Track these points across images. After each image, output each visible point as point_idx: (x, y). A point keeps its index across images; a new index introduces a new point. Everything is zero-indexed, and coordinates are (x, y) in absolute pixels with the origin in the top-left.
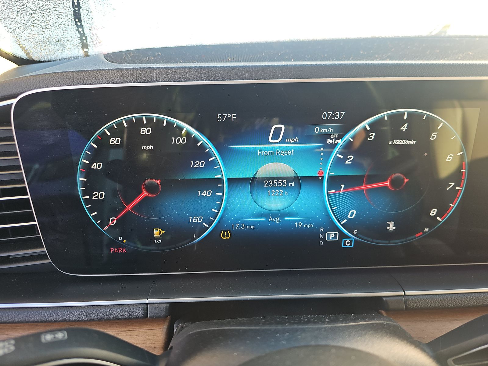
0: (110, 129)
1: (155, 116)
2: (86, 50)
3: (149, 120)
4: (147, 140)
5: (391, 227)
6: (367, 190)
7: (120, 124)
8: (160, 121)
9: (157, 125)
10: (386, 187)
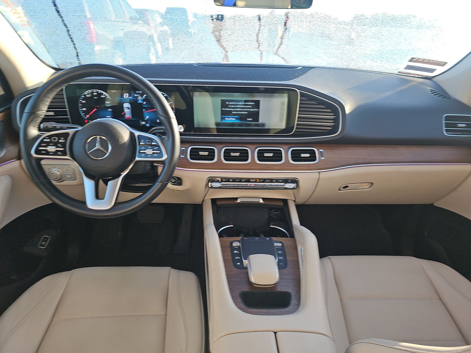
1: (97, 90)
4: (95, 96)
5: (158, 121)
8: (99, 91)
9: (97, 93)
10: (155, 110)
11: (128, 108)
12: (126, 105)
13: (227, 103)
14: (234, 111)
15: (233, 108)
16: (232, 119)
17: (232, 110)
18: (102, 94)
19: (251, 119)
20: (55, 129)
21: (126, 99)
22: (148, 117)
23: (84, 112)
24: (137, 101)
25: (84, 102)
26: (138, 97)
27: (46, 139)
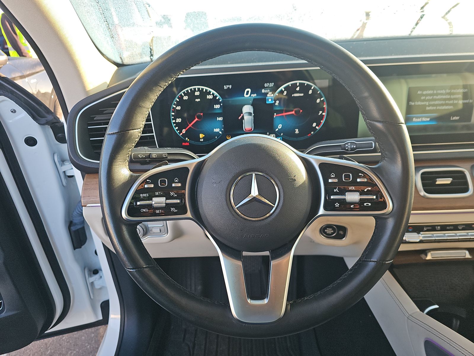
0: (184, 93)
1: (201, 87)
2: (152, 57)
3: (199, 89)
4: (197, 97)
5: (297, 131)
6: (285, 115)
7: (187, 91)
8: (203, 89)
9: (201, 91)
10: (293, 114)
11: (250, 114)
12: (247, 109)
13: (419, 92)
14: (429, 106)
15: (429, 100)
16: (424, 119)
17: (427, 103)
18: (209, 93)
19: (457, 118)
20: (160, 160)
21: (247, 99)
22: (280, 126)
23: (177, 124)
24: (265, 100)
25: (179, 108)
26: (267, 93)
27: (147, 183)
